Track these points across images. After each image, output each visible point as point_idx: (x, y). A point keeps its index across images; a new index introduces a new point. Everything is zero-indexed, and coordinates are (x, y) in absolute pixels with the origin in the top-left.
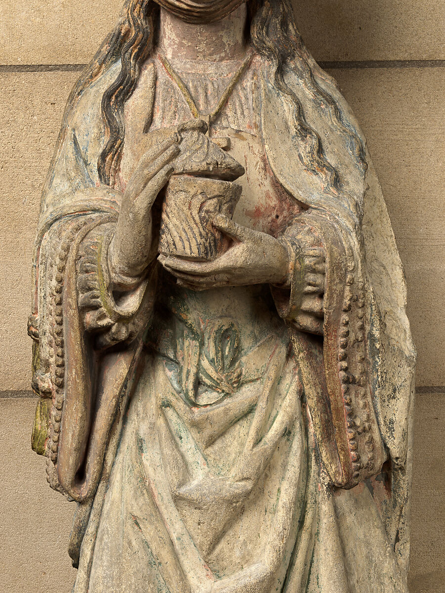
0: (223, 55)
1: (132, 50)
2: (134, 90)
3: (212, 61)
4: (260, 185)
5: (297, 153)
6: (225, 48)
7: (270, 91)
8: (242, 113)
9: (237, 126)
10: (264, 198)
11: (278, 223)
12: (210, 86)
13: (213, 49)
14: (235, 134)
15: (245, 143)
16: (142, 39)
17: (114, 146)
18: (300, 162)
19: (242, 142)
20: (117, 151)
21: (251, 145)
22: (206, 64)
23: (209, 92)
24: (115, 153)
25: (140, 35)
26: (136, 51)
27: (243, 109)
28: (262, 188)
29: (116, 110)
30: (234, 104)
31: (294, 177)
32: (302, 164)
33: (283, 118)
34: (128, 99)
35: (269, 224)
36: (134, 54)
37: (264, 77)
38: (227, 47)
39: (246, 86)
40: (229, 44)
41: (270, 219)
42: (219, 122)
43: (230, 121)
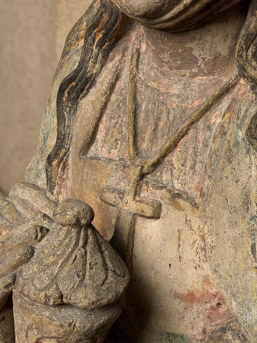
0: (195, 70)
1: (95, 35)
2: (90, 87)
3: (180, 76)
4: (196, 268)
5: (251, 242)
6: (197, 63)
7: (237, 144)
8: (193, 168)
9: (180, 185)
10: (200, 283)
11: (220, 312)
12: (164, 117)
13: (179, 62)
14: (170, 200)
15: (181, 214)
16: (108, 22)
17: (59, 154)
18: (252, 256)
19: (177, 212)
20: (62, 159)
21: (189, 218)
22: (172, 78)
23: (161, 124)
24: (61, 161)
25: (106, 17)
26: (100, 35)
27: (195, 162)
28: (199, 272)
29: (68, 109)
30: (186, 151)
31: (234, 277)
32: (253, 259)
33: (244, 188)
34: (84, 97)
35: (207, 311)
36: (97, 40)
37: (238, 118)
38: (200, 61)
39: (214, 123)
40: (204, 59)
41: (208, 305)
42: (158, 174)
43: (174, 174)
